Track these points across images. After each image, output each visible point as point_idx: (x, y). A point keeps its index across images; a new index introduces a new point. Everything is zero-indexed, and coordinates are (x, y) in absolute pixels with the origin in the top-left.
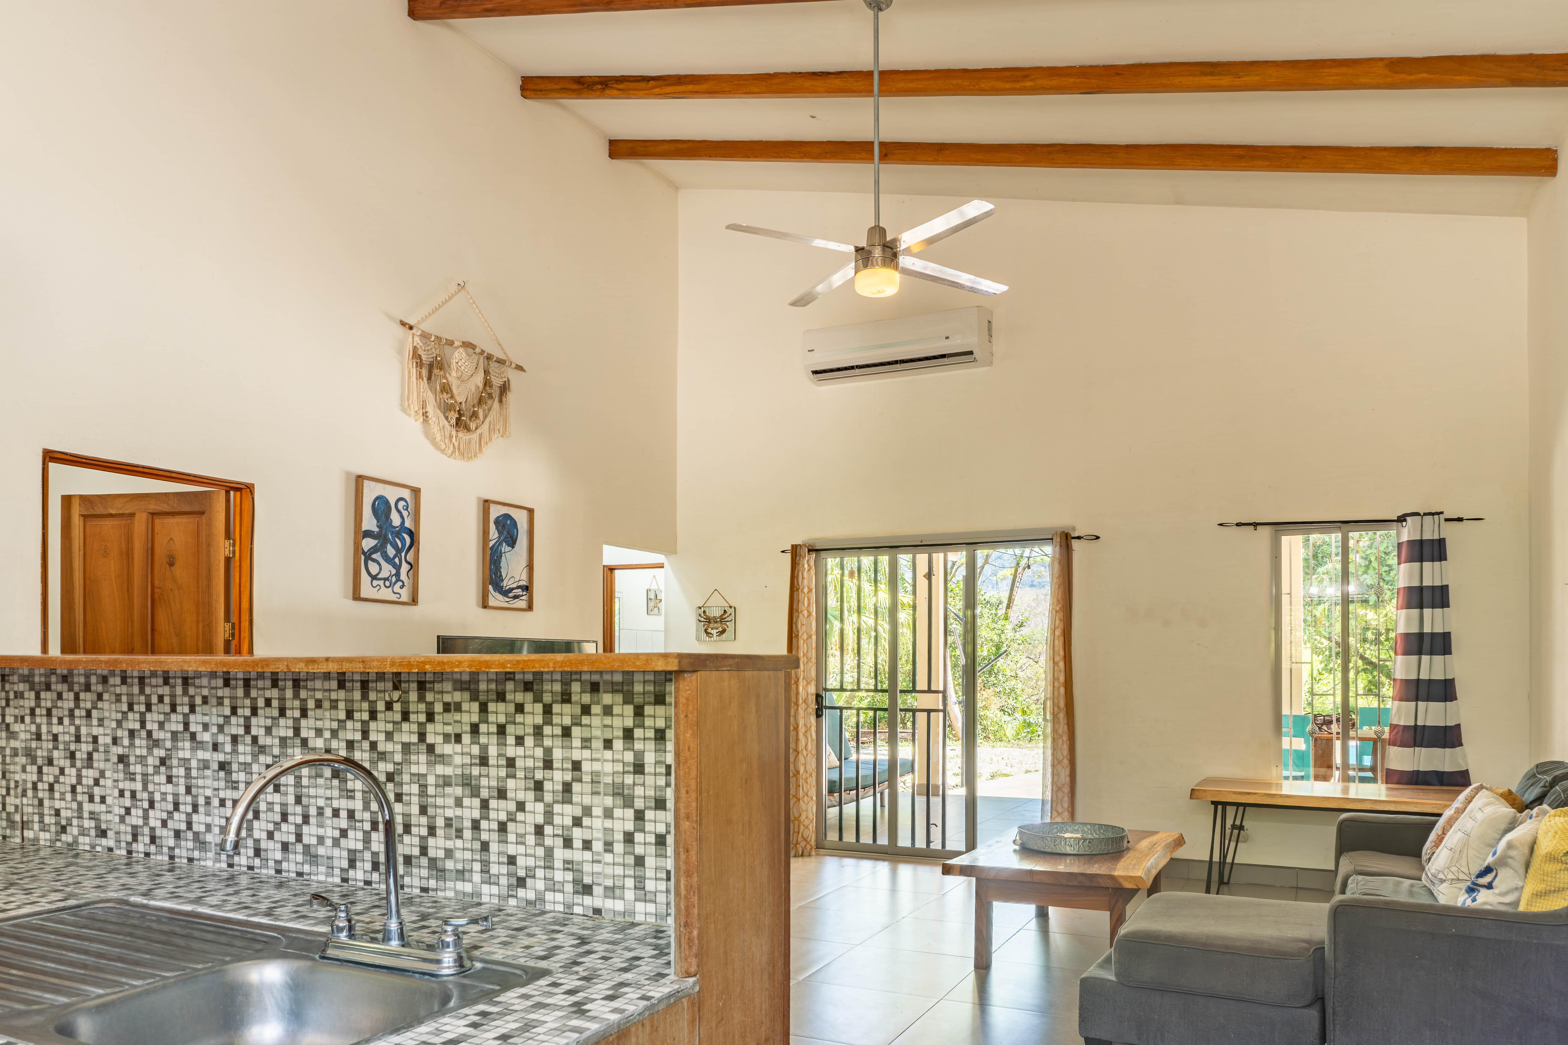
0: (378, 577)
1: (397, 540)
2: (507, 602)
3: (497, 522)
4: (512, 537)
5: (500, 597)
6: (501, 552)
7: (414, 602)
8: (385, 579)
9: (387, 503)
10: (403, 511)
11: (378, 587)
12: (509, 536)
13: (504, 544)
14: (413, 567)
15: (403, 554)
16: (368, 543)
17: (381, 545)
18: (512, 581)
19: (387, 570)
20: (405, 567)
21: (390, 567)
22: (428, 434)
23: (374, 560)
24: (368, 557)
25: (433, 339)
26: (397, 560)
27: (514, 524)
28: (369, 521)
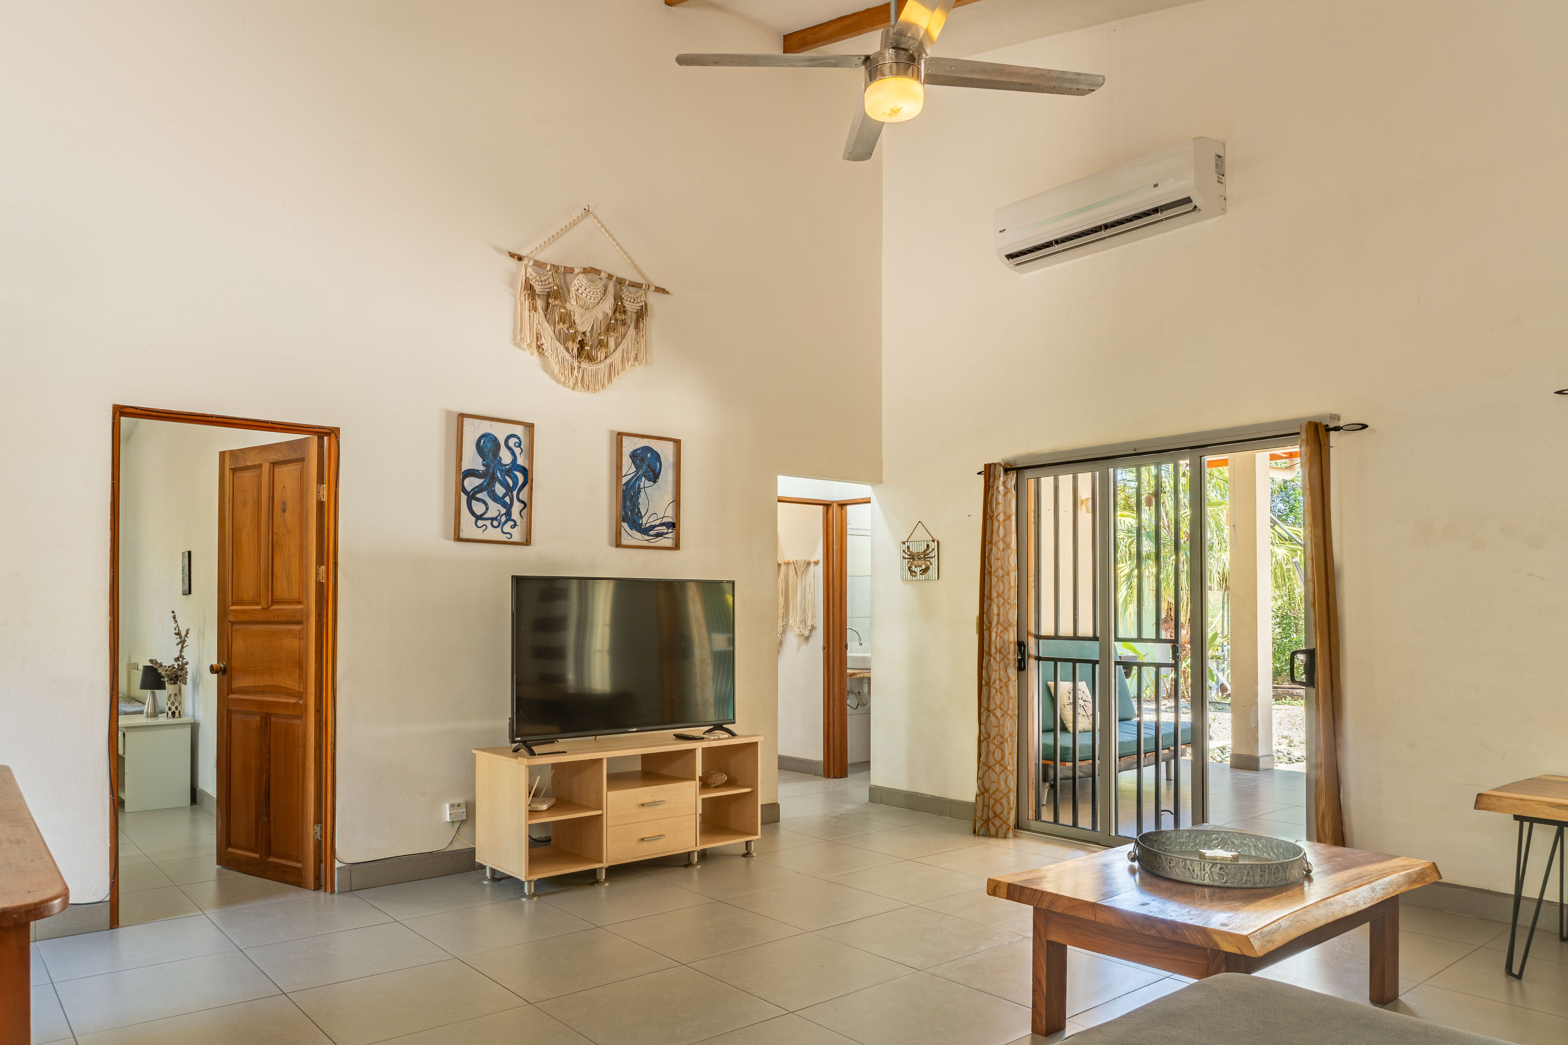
0: (484, 517)
1: (508, 479)
2: (647, 540)
3: (634, 456)
4: (653, 471)
5: (638, 535)
6: (639, 487)
7: (527, 542)
8: (492, 519)
9: (495, 440)
10: (514, 448)
11: (484, 527)
12: (649, 470)
13: (643, 479)
14: (526, 505)
15: (515, 493)
16: (471, 483)
17: (488, 484)
18: (654, 517)
19: (495, 509)
20: (517, 507)
21: (500, 507)
22: (546, 368)
23: (479, 500)
24: (471, 496)
25: (548, 268)
26: (507, 499)
27: (657, 457)
28: (472, 460)
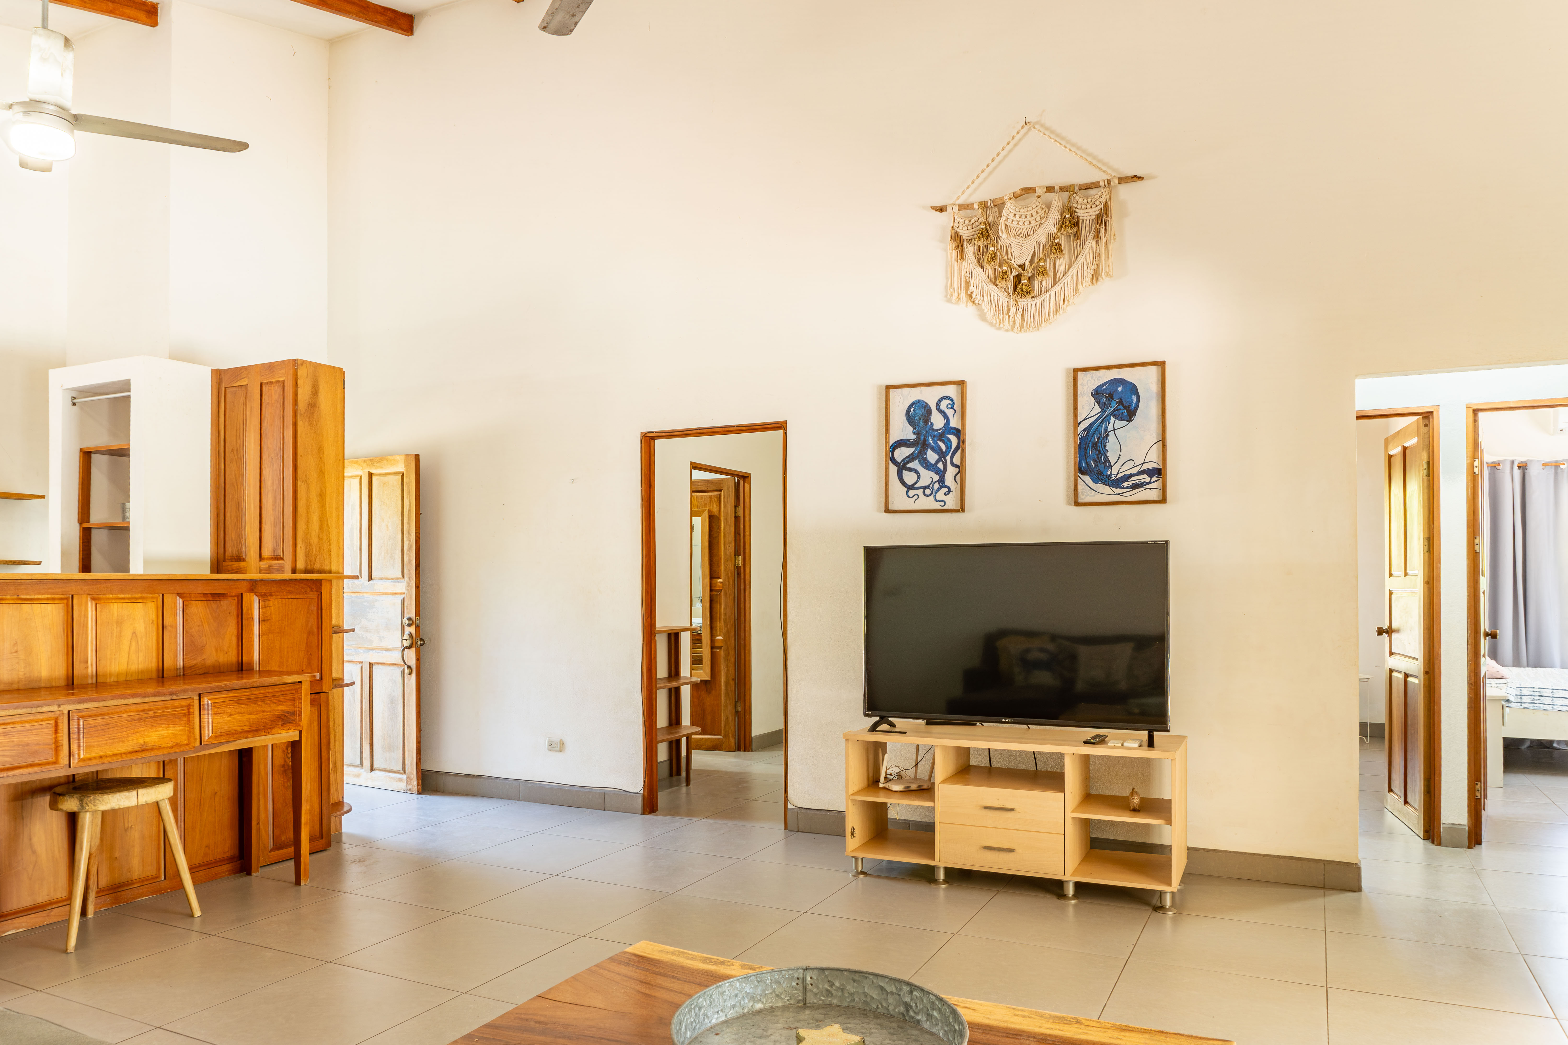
0: (915, 486)
1: (940, 443)
2: (1119, 494)
3: (1097, 394)
4: (1127, 407)
5: (1107, 489)
6: (1106, 431)
7: (962, 509)
8: (924, 488)
9: (926, 406)
10: (947, 411)
11: (916, 497)
12: (1121, 407)
13: (1112, 419)
14: (960, 469)
15: (948, 458)
16: (902, 454)
17: (920, 452)
18: (1131, 464)
19: (927, 477)
20: (951, 471)
21: (932, 474)
22: (982, 317)
23: (910, 470)
24: (902, 467)
25: (976, 207)
26: (940, 465)
27: (1133, 389)
28: (902, 430)
